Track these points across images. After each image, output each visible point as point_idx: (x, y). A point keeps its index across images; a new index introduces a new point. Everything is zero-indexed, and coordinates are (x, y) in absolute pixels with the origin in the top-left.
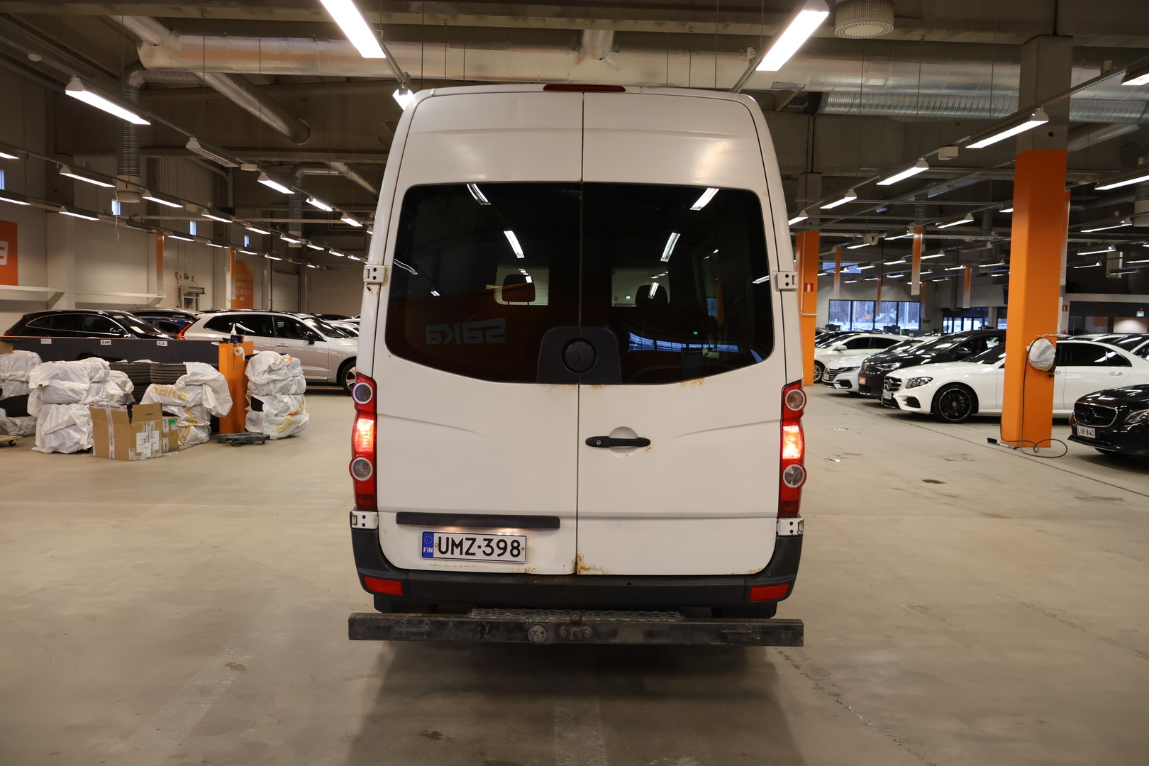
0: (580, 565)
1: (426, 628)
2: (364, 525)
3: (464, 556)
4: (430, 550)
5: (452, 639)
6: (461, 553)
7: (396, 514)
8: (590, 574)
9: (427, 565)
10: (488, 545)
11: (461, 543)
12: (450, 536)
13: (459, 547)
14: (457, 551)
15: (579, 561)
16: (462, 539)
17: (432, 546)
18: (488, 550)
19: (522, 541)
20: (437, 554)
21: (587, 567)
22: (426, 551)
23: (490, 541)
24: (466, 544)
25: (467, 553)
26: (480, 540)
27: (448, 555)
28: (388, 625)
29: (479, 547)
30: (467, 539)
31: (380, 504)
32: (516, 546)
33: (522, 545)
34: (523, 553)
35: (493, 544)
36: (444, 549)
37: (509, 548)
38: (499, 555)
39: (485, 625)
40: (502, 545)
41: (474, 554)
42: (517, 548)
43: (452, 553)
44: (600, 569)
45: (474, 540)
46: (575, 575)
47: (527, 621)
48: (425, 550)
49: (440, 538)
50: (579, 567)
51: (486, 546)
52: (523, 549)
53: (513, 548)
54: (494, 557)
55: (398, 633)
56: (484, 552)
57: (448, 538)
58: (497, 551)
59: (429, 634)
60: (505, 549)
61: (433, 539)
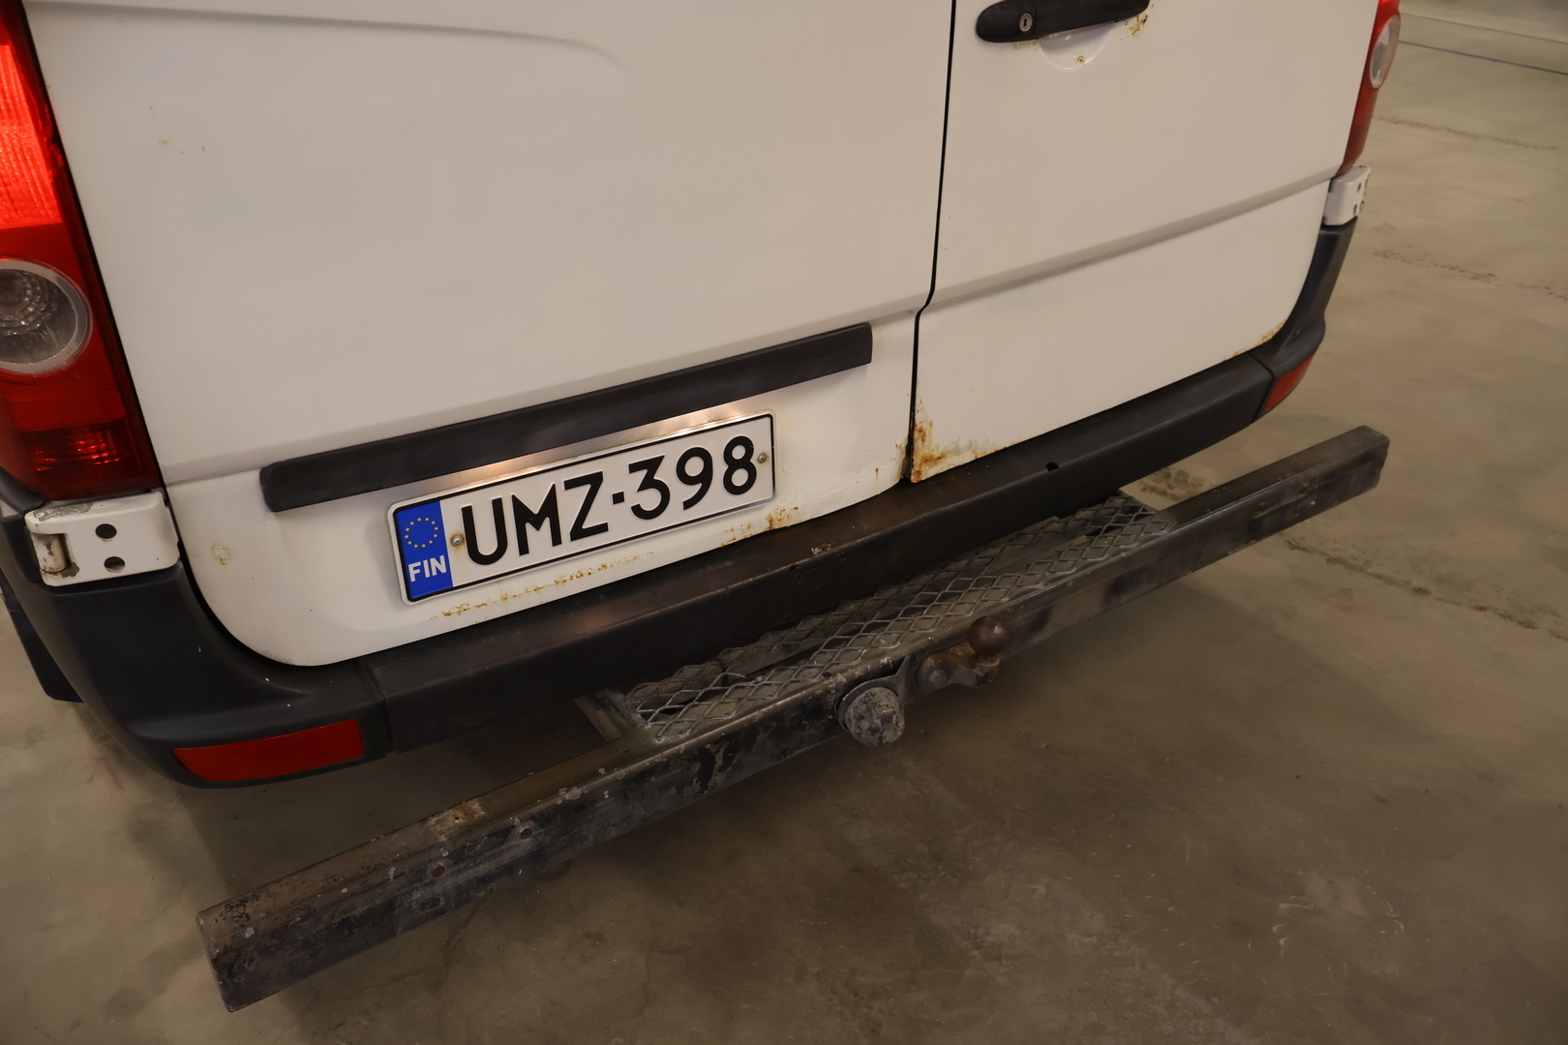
0: (921, 450)
1: (520, 846)
2: (113, 563)
3: (568, 546)
4: (436, 566)
5: (614, 833)
6: (556, 540)
7: (254, 477)
8: (946, 469)
9: (433, 618)
10: (649, 483)
11: (550, 506)
12: (505, 494)
13: (547, 522)
14: (539, 538)
15: (918, 444)
16: (553, 490)
17: (439, 549)
18: (651, 499)
19: (758, 435)
20: (461, 568)
21: (936, 454)
22: (420, 576)
23: (653, 465)
24: (569, 505)
25: (578, 533)
26: (618, 475)
27: (512, 559)
28: (378, 901)
29: (618, 498)
30: (570, 485)
31: (168, 451)
32: (742, 459)
33: (761, 446)
34: (763, 472)
35: (666, 474)
36: (487, 544)
37: (720, 467)
38: (688, 504)
39: (713, 750)
40: (694, 467)
41: (602, 528)
42: (745, 463)
43: (524, 549)
44: (970, 446)
45: (595, 481)
46: (905, 487)
47: (831, 683)
48: (413, 573)
49: (467, 513)
50: (917, 460)
51: (643, 487)
52: (762, 461)
53: (733, 465)
54: (674, 513)
55: (423, 906)
56: (638, 511)
57: (497, 505)
58: (681, 492)
59: (537, 855)
60: (705, 478)
61: (440, 524)
